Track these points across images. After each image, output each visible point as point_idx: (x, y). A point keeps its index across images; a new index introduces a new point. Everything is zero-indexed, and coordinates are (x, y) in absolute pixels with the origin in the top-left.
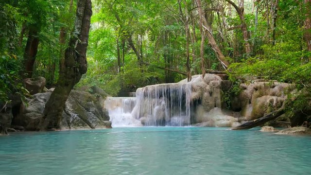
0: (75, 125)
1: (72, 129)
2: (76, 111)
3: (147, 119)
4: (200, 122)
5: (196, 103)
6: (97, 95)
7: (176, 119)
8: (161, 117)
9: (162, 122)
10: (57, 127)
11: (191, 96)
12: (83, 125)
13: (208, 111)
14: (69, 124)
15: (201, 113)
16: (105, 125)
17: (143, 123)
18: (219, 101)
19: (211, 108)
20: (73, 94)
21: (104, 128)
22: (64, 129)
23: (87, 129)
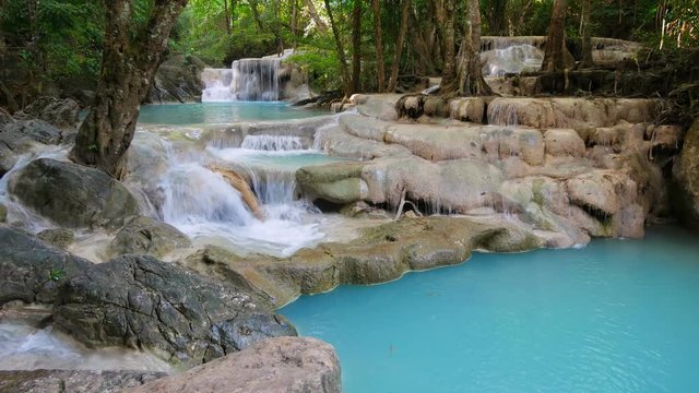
0: (165, 99)
1: (163, 104)
2: (166, 87)
3: (241, 94)
4: (289, 98)
5: (285, 79)
6: (193, 66)
7: (267, 94)
8: (252, 93)
9: (254, 97)
10: (150, 102)
11: (279, 72)
12: (173, 100)
13: (296, 87)
14: (160, 99)
15: (289, 89)
16: (195, 99)
17: (238, 98)
18: (306, 78)
19: (300, 84)
20: (161, 70)
21: (193, 103)
22: (156, 103)
23: (178, 103)
